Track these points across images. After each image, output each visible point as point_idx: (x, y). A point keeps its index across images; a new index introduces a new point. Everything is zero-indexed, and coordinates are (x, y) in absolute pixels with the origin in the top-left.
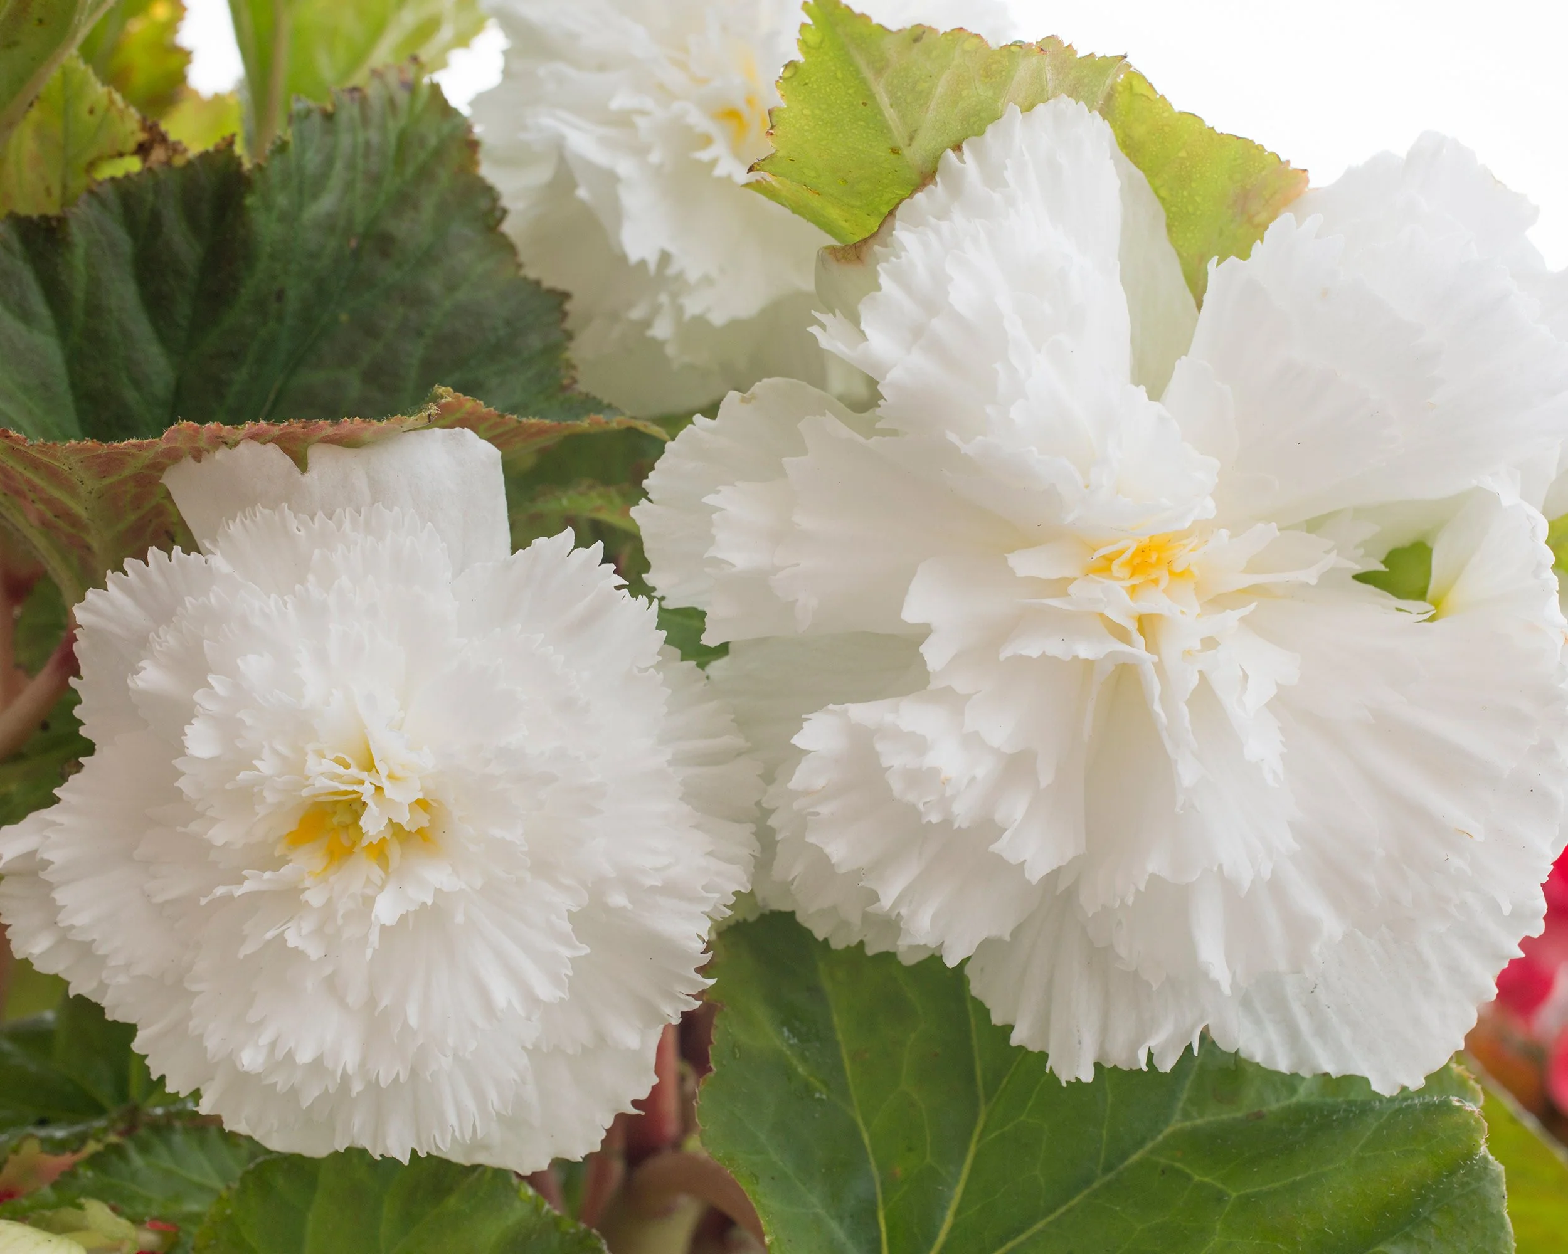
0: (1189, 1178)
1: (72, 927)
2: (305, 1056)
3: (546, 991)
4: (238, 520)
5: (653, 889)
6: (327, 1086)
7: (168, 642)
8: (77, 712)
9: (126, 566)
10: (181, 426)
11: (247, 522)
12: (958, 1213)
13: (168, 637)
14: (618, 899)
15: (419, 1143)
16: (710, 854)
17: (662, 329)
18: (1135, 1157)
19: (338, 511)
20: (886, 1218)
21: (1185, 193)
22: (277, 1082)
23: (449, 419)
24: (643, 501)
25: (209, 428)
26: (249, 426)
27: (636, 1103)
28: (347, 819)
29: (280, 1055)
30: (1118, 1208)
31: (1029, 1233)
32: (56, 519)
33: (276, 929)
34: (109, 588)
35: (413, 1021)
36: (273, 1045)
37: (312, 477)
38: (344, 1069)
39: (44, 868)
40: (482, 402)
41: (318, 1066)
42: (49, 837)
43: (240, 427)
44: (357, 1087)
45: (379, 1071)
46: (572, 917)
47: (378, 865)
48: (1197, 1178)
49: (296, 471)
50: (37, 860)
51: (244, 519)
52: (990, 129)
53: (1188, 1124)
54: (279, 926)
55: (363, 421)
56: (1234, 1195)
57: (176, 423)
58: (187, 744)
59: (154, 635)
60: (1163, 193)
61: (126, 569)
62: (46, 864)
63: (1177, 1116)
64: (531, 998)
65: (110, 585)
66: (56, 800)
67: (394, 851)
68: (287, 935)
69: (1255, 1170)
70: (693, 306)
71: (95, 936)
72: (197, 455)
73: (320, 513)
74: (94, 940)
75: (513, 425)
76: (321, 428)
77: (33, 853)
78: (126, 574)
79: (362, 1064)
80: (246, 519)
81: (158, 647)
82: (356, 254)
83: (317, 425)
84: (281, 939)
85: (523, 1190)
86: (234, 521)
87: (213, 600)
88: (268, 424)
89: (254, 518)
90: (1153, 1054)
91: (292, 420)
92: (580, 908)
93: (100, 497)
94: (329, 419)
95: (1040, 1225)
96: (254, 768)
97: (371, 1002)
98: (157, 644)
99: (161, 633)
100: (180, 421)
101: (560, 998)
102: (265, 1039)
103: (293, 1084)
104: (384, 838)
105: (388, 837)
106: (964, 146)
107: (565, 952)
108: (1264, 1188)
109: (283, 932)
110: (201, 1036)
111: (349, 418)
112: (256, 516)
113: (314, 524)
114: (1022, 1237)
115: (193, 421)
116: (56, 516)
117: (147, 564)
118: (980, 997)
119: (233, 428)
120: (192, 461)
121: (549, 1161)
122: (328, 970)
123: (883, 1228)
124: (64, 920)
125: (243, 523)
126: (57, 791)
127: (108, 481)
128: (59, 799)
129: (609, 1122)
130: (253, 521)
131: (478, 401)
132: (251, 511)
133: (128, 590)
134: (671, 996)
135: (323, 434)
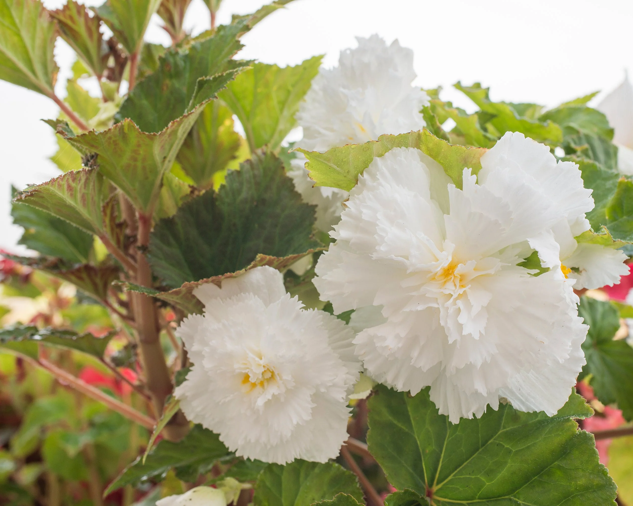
0: (504, 446)
5: (330, 386)
12: (443, 462)
16: (347, 373)
18: (490, 442)
19: (232, 296)
20: (425, 465)
21: (448, 161)
23: (263, 263)
24: (315, 277)
26: (201, 281)
30: (485, 457)
31: (463, 466)
37: (223, 289)
46: (311, 396)
48: (506, 446)
49: (219, 288)
52: (370, 165)
53: (505, 430)
56: (514, 450)
60: (442, 161)
63: (502, 428)
67: (266, 384)
69: (519, 443)
73: (228, 298)
75: (282, 260)
78: (188, 319)
82: (257, 206)
85: (334, 465)
90: (475, 414)
92: (313, 394)
95: (465, 464)
105: (257, 383)
106: (364, 173)
108: (521, 448)
113: (227, 301)
114: (461, 467)
118: (433, 401)
123: (424, 467)
128: (187, 379)
129: (339, 448)
135: (223, 278)
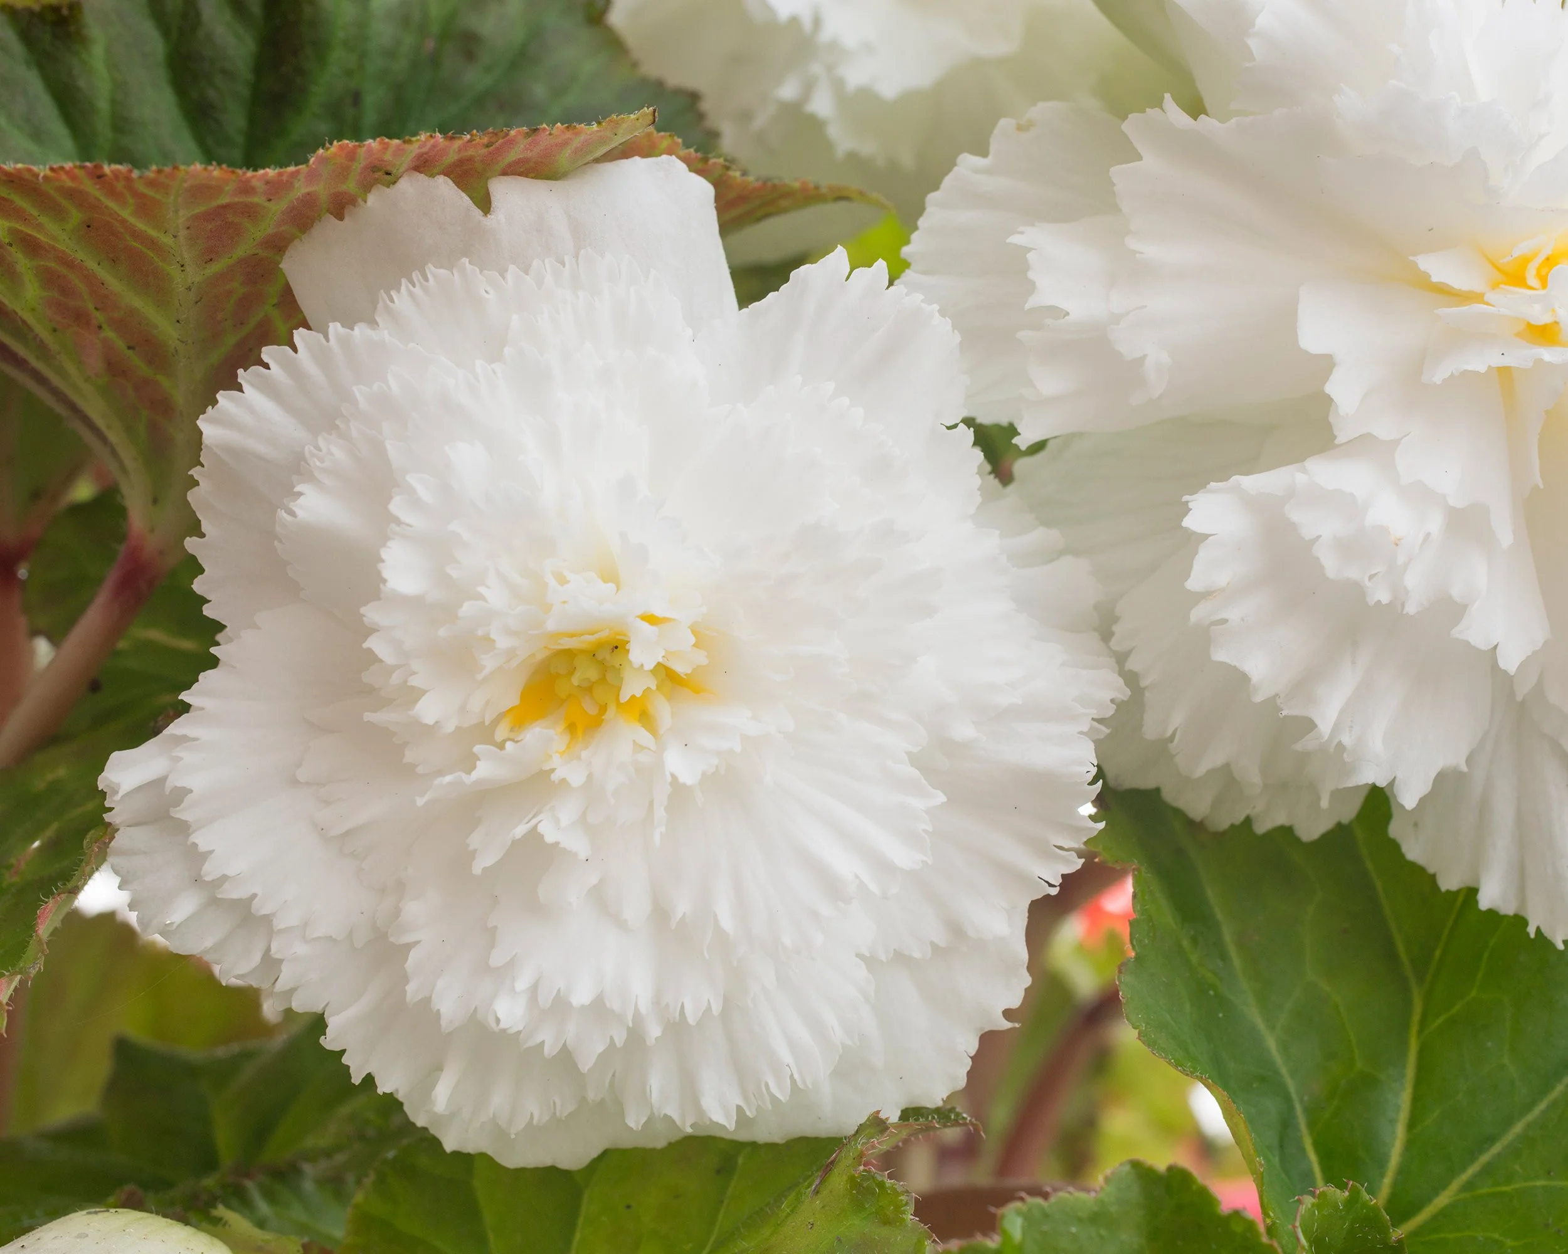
1: (224, 878)
2: (581, 996)
3: (903, 856)
4: (403, 288)
6: (612, 1038)
7: (332, 454)
8: (199, 586)
9: (265, 357)
10: (329, 152)
11: (417, 290)
13: (334, 449)
14: (964, 730)
15: (746, 1098)
17: (822, 105)
19: (536, 263)
22: (543, 1043)
25: (370, 149)
26: (423, 141)
27: (1008, 1014)
28: (592, 674)
29: (545, 999)
32: (130, 352)
33: (527, 823)
34: (244, 389)
35: (727, 922)
36: (534, 989)
37: (498, 217)
38: (637, 1010)
39: (177, 804)
40: (680, 140)
41: (598, 1008)
42: (181, 759)
43: (414, 139)
44: (654, 1031)
45: (683, 1004)
46: (914, 760)
47: (642, 726)
49: (477, 213)
50: (167, 791)
51: (410, 286)
54: (530, 816)
55: (567, 127)
57: (323, 148)
58: (386, 574)
59: (312, 448)
61: (266, 361)
62: (183, 793)
64: (883, 867)
65: (245, 387)
66: (186, 708)
67: (660, 705)
68: (541, 829)
70: (855, 76)
71: (257, 889)
72: (340, 206)
73: (512, 268)
74: (254, 896)
76: (512, 142)
77: (161, 781)
78: (267, 366)
79: (657, 1001)
80: (414, 286)
81: (318, 463)
83: (508, 137)
84: (534, 835)
86: (399, 291)
87: (392, 382)
88: (445, 138)
89: (424, 283)
91: (475, 131)
92: (920, 748)
93: (197, 303)
94: (524, 126)
96: (481, 597)
97: (660, 914)
98: (316, 460)
99: (321, 442)
100: (327, 145)
101: (923, 861)
102: (522, 984)
103: (565, 1041)
104: (648, 688)
105: (654, 687)
107: (918, 804)
109: (536, 826)
110: (427, 1001)
111: (548, 126)
112: (427, 280)
113: (507, 283)
115: (347, 139)
116: (129, 348)
117: (295, 350)
119: (404, 142)
120: (333, 220)
121: (899, 1113)
122: (593, 879)
124: (210, 871)
125: (411, 294)
126: (185, 696)
127: (215, 268)
128: (189, 706)
129: (973, 1047)
130: (425, 290)
131: (676, 138)
132: (420, 277)
133: (272, 391)
134: (1045, 852)
135: (513, 155)
